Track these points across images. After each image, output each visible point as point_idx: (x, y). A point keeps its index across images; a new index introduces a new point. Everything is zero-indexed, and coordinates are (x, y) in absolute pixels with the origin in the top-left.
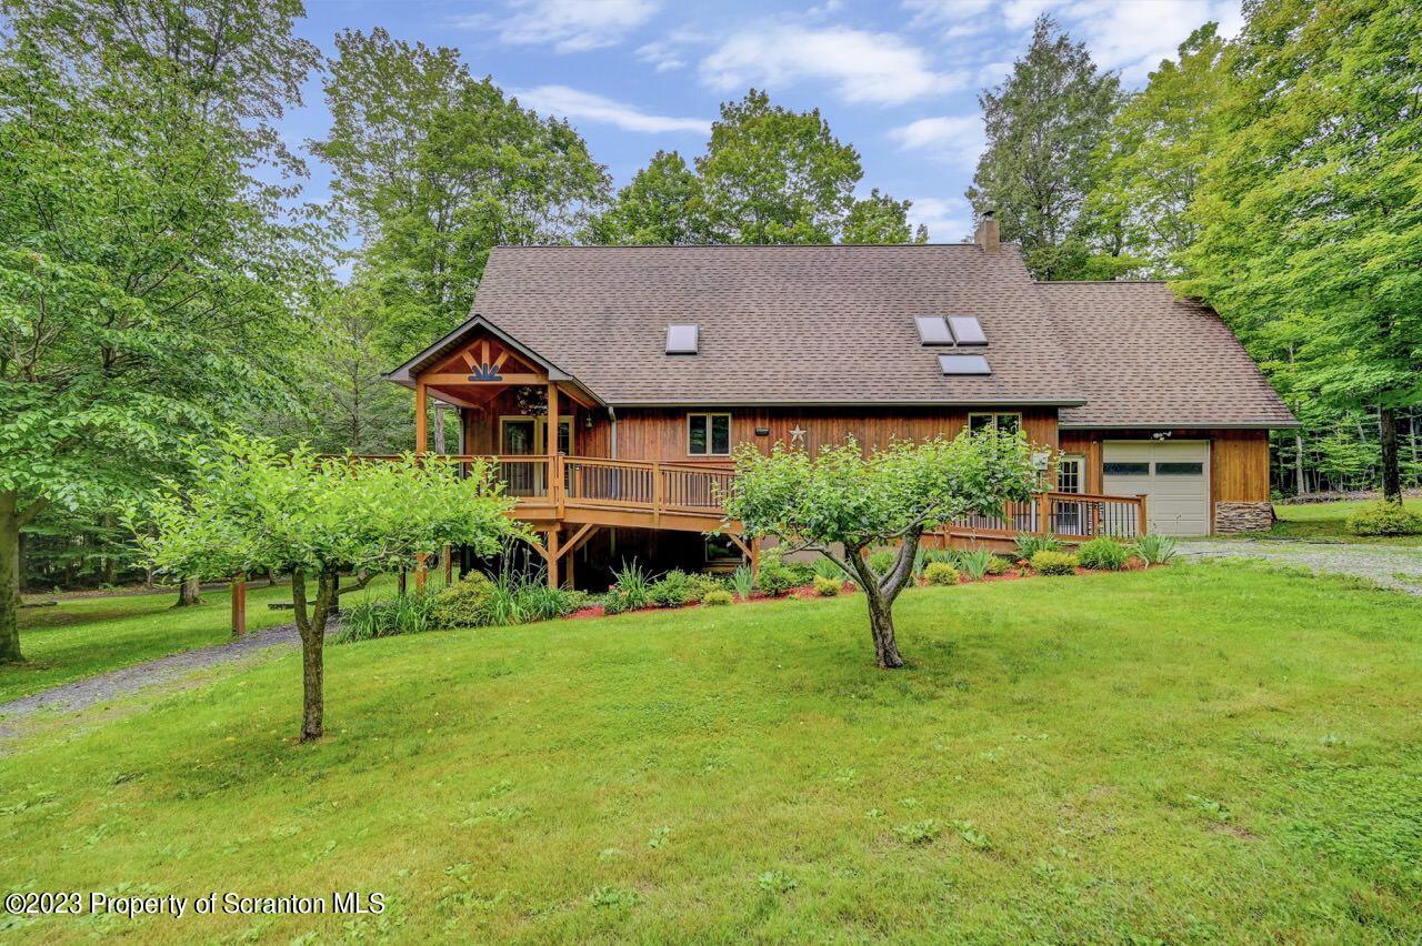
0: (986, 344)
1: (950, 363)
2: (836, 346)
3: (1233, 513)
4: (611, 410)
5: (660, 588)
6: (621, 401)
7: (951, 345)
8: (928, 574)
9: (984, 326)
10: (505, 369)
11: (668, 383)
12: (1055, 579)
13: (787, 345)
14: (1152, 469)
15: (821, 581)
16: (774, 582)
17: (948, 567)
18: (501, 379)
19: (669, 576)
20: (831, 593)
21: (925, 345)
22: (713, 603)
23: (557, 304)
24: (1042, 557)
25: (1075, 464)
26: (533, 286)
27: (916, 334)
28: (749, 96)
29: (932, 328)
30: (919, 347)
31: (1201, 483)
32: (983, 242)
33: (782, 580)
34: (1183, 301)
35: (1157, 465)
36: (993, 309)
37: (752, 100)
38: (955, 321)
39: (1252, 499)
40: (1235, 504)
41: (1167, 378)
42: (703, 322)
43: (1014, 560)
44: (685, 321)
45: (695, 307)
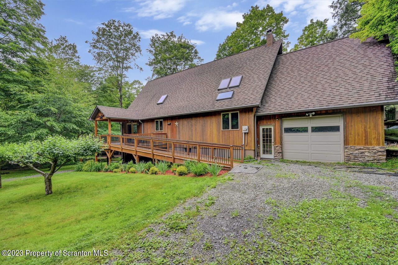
0: (238, 86)
3: (357, 152)
4: (140, 121)
6: (142, 118)
7: (226, 89)
9: (243, 78)
11: (153, 112)
14: (310, 130)
18: (103, 118)
21: (219, 90)
24: (178, 168)
25: (271, 129)
27: (219, 86)
30: (217, 91)
31: (339, 136)
35: (312, 127)
39: (371, 144)
40: (358, 147)
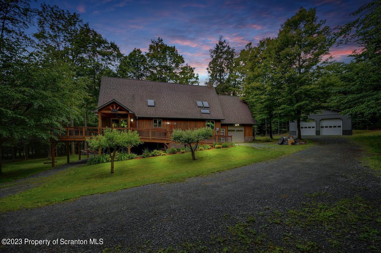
0: (209, 107)
1: (203, 111)
2: (182, 106)
4: (137, 118)
5: (153, 153)
6: (139, 116)
7: (203, 107)
8: (199, 149)
9: (209, 104)
10: (119, 110)
11: (149, 112)
12: (218, 149)
13: (173, 105)
15: (182, 151)
16: (173, 151)
17: (202, 148)
18: (118, 112)
19: (154, 151)
20: (183, 153)
21: (198, 107)
22: (163, 155)
23: (121, 92)
24: (216, 146)
25: (224, 130)
26: (114, 88)
27: (197, 105)
28: (158, 38)
29: (199, 103)
30: (197, 107)
31: (243, 133)
32: (209, 86)
33: (175, 151)
34: (242, 101)
35: (236, 130)
36: (210, 100)
37: (159, 40)
38: (204, 102)
39: (250, 136)
40: (248, 137)
41: (238, 115)
42: (155, 99)
43: (212, 146)
44: (151, 99)
45: (153, 95)
